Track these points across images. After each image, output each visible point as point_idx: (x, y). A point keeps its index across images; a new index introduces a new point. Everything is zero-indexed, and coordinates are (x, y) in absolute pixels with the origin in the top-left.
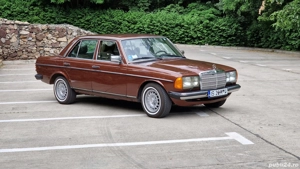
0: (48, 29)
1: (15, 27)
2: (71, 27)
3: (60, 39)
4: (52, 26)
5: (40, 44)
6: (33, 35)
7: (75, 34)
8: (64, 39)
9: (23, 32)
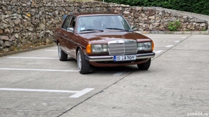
0: (142, 10)
1: (121, 9)
2: (157, 8)
3: (150, 17)
4: (145, 8)
5: (136, 20)
6: (132, 14)
7: (160, 13)
8: (153, 17)
9: (126, 12)
